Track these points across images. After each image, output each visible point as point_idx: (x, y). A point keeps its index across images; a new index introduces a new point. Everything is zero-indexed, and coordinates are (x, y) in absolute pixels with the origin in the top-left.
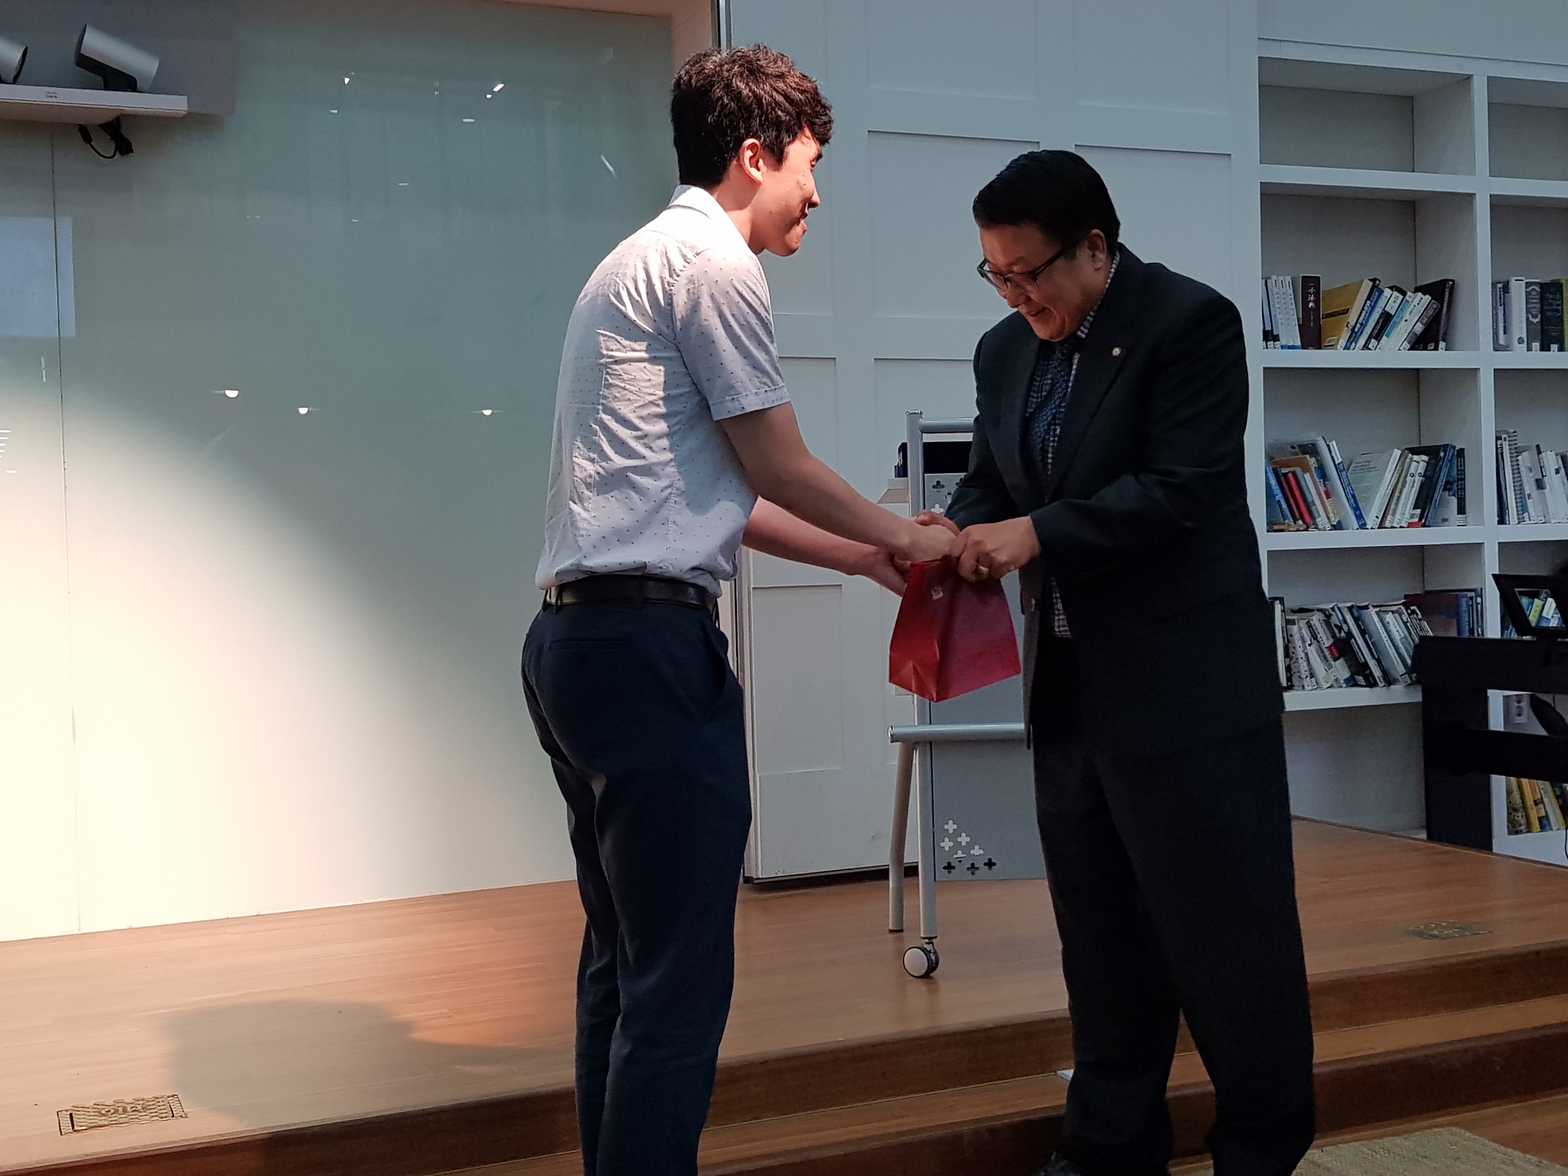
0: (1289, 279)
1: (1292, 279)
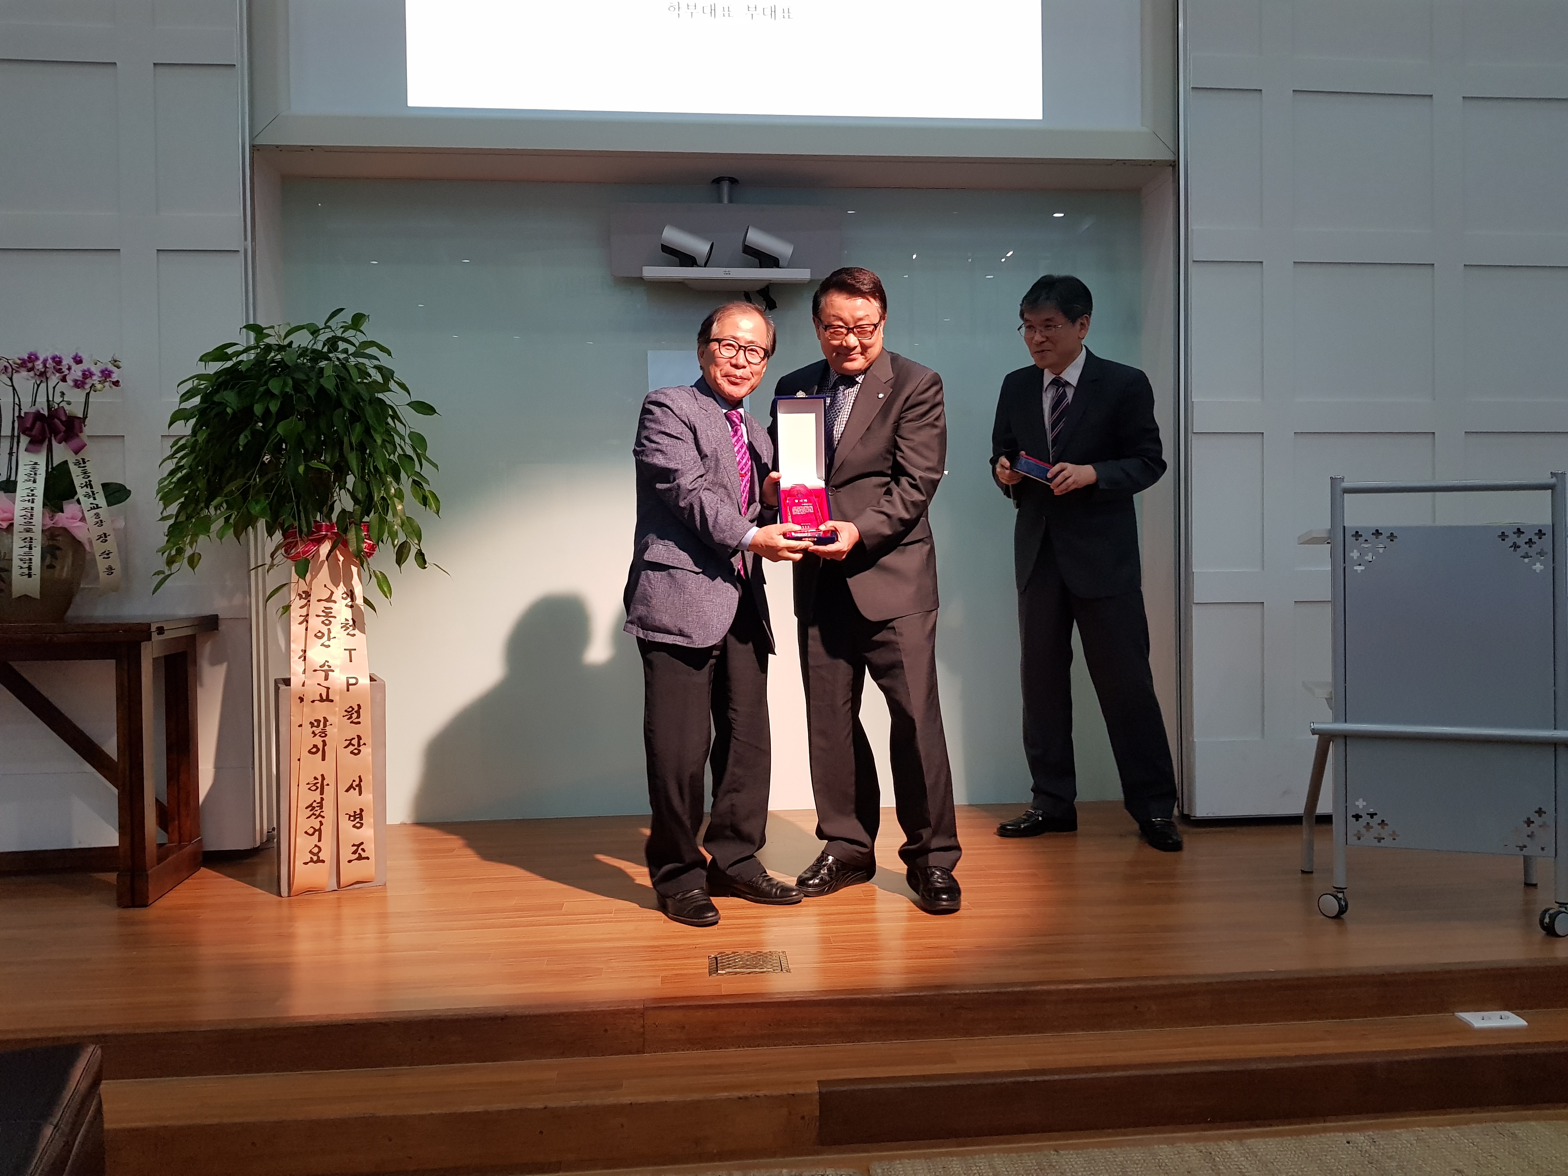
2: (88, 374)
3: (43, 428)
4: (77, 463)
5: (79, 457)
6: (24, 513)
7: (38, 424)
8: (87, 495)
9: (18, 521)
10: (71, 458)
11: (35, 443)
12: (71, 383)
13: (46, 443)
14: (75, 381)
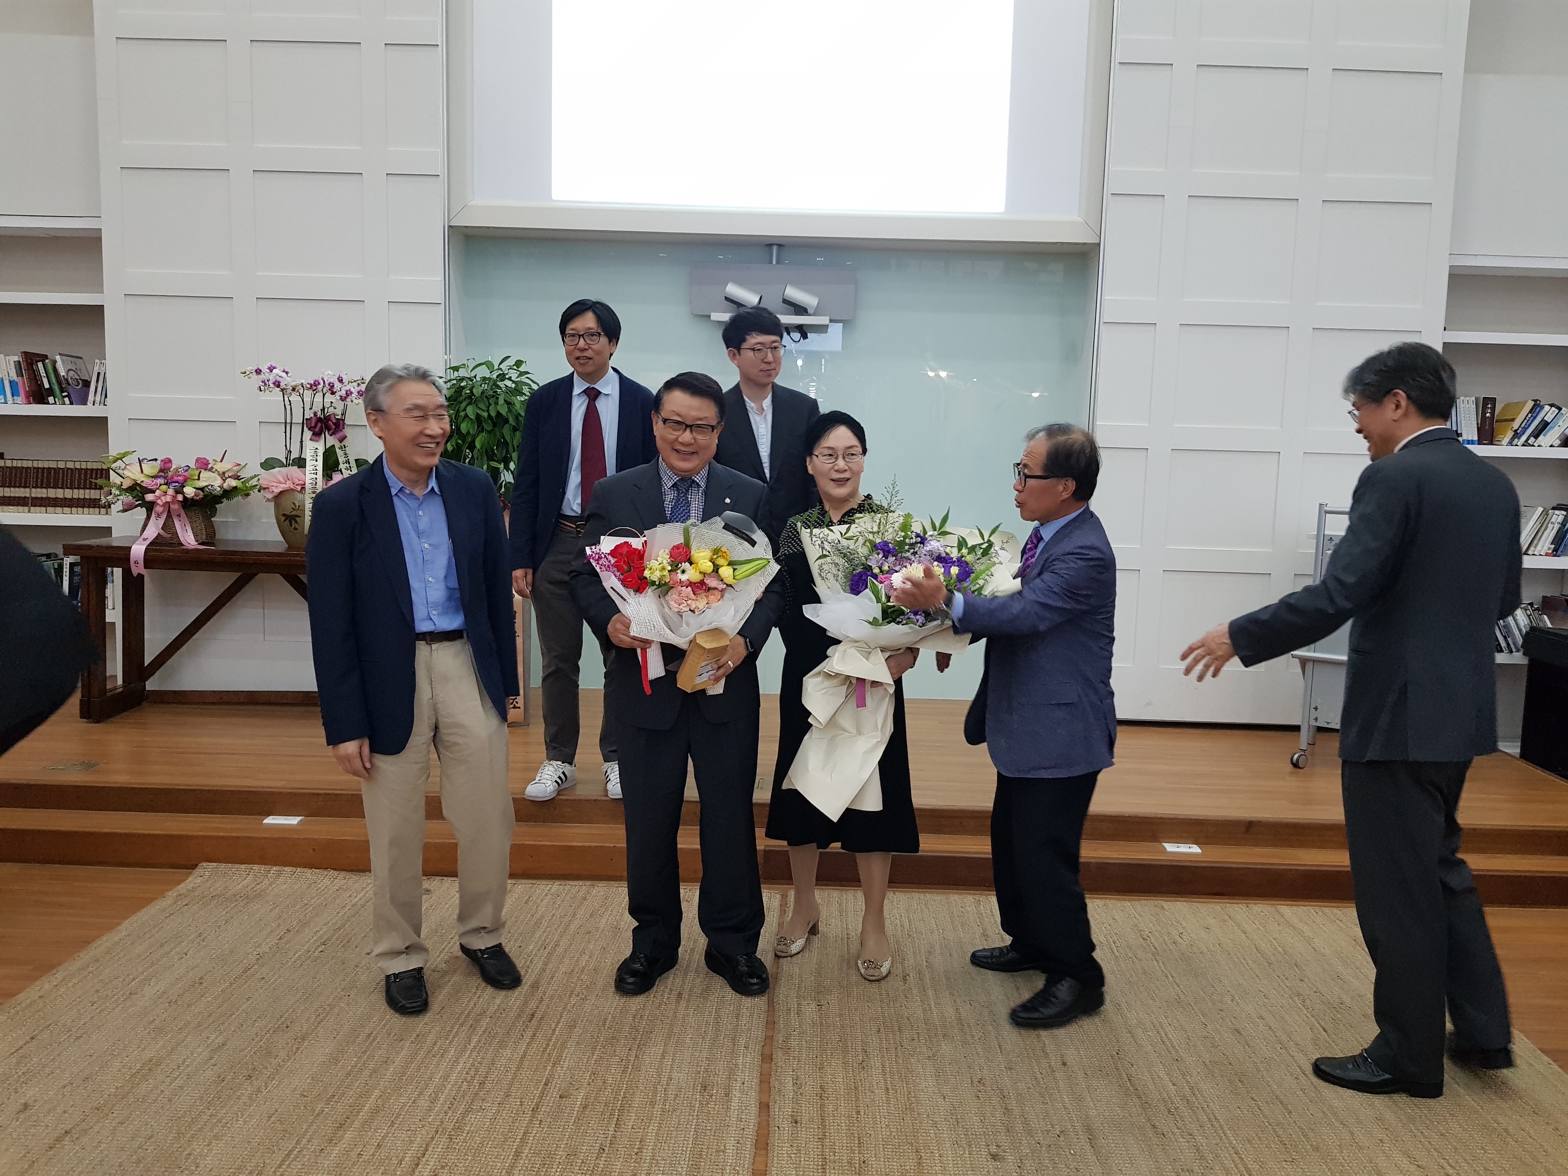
0: (1474, 399)
1: (1476, 399)
2: (349, 393)
3: (322, 426)
4: (341, 448)
5: (342, 444)
6: (311, 481)
7: (319, 424)
8: (347, 469)
9: (308, 486)
10: (337, 445)
11: (316, 435)
12: (339, 398)
13: (323, 435)
14: (341, 396)
